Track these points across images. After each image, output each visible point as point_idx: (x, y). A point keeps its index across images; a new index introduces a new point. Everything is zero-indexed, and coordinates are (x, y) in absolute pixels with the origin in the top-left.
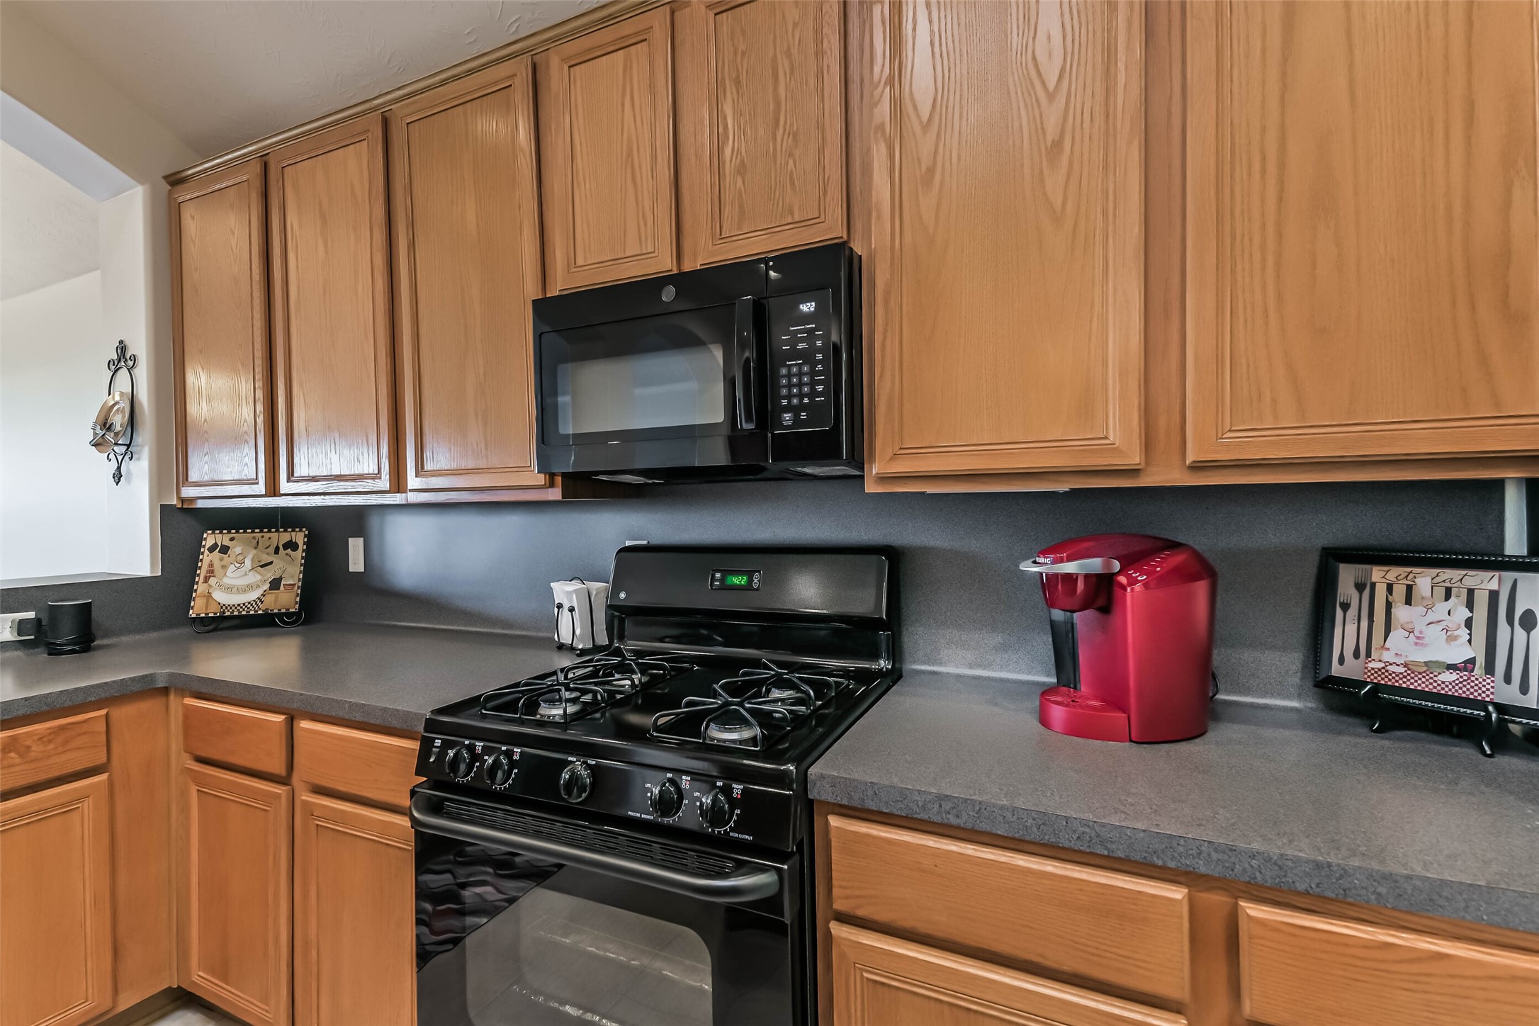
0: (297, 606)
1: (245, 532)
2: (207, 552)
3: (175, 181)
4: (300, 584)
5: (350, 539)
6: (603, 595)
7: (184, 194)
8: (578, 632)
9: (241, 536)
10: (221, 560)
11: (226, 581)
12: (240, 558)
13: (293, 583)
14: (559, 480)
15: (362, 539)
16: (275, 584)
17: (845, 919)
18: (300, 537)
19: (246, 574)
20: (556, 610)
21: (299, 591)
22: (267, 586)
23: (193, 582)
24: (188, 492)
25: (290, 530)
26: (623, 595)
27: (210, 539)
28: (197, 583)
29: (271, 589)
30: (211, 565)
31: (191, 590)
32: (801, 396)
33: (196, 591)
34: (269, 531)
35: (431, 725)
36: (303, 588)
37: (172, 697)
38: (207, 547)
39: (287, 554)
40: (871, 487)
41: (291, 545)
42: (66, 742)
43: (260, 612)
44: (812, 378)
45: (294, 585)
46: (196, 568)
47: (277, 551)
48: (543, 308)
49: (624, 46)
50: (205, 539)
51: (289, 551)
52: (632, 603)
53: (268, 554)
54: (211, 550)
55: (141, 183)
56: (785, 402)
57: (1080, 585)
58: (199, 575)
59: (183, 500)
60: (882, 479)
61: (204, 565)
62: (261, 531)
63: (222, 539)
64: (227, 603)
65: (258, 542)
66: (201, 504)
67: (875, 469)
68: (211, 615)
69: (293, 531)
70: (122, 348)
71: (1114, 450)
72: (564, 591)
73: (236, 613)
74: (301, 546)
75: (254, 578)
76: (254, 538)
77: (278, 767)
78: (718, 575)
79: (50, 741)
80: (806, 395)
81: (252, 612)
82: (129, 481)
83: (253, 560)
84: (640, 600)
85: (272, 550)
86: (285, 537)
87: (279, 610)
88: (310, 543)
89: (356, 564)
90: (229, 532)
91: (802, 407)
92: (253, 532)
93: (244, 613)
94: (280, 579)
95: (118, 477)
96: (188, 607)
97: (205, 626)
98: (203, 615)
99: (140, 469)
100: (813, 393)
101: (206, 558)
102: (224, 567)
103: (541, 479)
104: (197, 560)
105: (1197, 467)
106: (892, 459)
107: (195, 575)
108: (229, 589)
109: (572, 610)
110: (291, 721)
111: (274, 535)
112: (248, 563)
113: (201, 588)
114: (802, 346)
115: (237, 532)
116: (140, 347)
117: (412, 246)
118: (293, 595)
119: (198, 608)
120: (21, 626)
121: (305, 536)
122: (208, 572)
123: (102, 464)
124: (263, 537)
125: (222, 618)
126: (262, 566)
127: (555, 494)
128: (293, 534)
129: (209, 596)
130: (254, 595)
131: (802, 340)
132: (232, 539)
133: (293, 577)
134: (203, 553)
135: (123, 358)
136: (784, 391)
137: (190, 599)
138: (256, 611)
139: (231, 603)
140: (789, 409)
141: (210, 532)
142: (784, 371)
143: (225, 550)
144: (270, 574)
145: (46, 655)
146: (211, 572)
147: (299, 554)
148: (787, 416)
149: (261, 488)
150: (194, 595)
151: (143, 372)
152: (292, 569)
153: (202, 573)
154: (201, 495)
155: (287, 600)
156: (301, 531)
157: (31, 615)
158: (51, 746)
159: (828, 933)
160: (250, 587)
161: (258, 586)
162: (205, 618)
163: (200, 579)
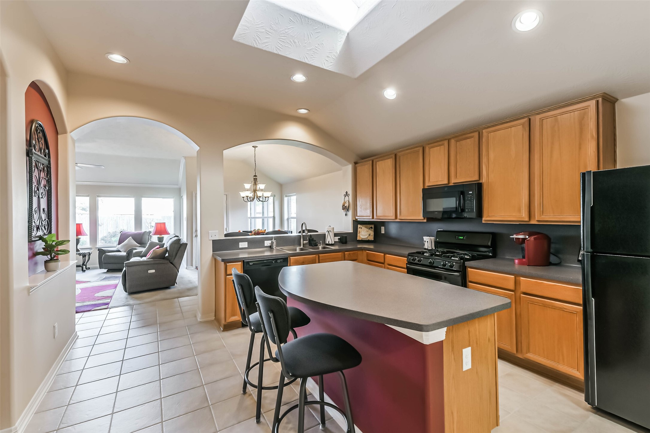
3: (356, 163)
5: (382, 227)
6: (434, 239)
7: (357, 165)
8: (429, 246)
9: (364, 225)
11: (362, 234)
14: (426, 218)
15: (384, 227)
16: (370, 235)
17: (471, 282)
19: (365, 233)
20: (424, 242)
22: (368, 235)
23: (357, 234)
26: (438, 240)
30: (359, 231)
31: (357, 235)
32: (469, 207)
35: (409, 255)
36: (374, 236)
37: (364, 251)
39: (371, 230)
40: (483, 222)
41: (371, 228)
44: (471, 204)
45: (372, 235)
46: (357, 231)
47: (369, 229)
48: (424, 190)
49: (440, 145)
52: (439, 241)
54: (359, 228)
55: (351, 164)
56: (466, 208)
57: (521, 239)
59: (356, 219)
60: (485, 221)
61: (358, 231)
63: (361, 226)
64: (362, 238)
65: (366, 227)
66: (358, 220)
67: (483, 219)
70: (347, 192)
71: (523, 218)
72: (426, 238)
73: (364, 240)
77: (382, 261)
78: (457, 237)
80: (470, 207)
82: (347, 216)
84: (441, 241)
86: (371, 226)
87: (371, 240)
88: (375, 228)
89: (383, 232)
91: (469, 209)
95: (346, 215)
96: (357, 238)
97: (359, 242)
99: (350, 213)
100: (471, 207)
101: (359, 229)
102: (361, 231)
103: (423, 218)
104: (357, 230)
105: (538, 221)
106: (486, 217)
107: (357, 232)
108: (362, 235)
109: (428, 242)
110: (384, 255)
111: (369, 226)
112: (365, 231)
113: (358, 235)
114: (469, 199)
116: (350, 192)
117: (400, 177)
120: (339, 239)
121: (374, 226)
123: (343, 212)
124: (367, 225)
125: (362, 240)
126: (367, 231)
127: (425, 221)
129: (360, 236)
130: (366, 237)
131: (469, 198)
135: (347, 194)
136: (466, 206)
137: (357, 237)
138: (367, 240)
140: (467, 209)
141: (359, 225)
142: (466, 203)
143: (361, 228)
144: (369, 233)
145: (342, 244)
147: (373, 229)
148: (467, 210)
149: (371, 217)
151: (351, 197)
152: (372, 233)
153: (358, 232)
154: (359, 219)
155: (372, 238)
157: (339, 237)
159: (468, 283)
160: (366, 235)
162: (360, 240)
163: (358, 233)
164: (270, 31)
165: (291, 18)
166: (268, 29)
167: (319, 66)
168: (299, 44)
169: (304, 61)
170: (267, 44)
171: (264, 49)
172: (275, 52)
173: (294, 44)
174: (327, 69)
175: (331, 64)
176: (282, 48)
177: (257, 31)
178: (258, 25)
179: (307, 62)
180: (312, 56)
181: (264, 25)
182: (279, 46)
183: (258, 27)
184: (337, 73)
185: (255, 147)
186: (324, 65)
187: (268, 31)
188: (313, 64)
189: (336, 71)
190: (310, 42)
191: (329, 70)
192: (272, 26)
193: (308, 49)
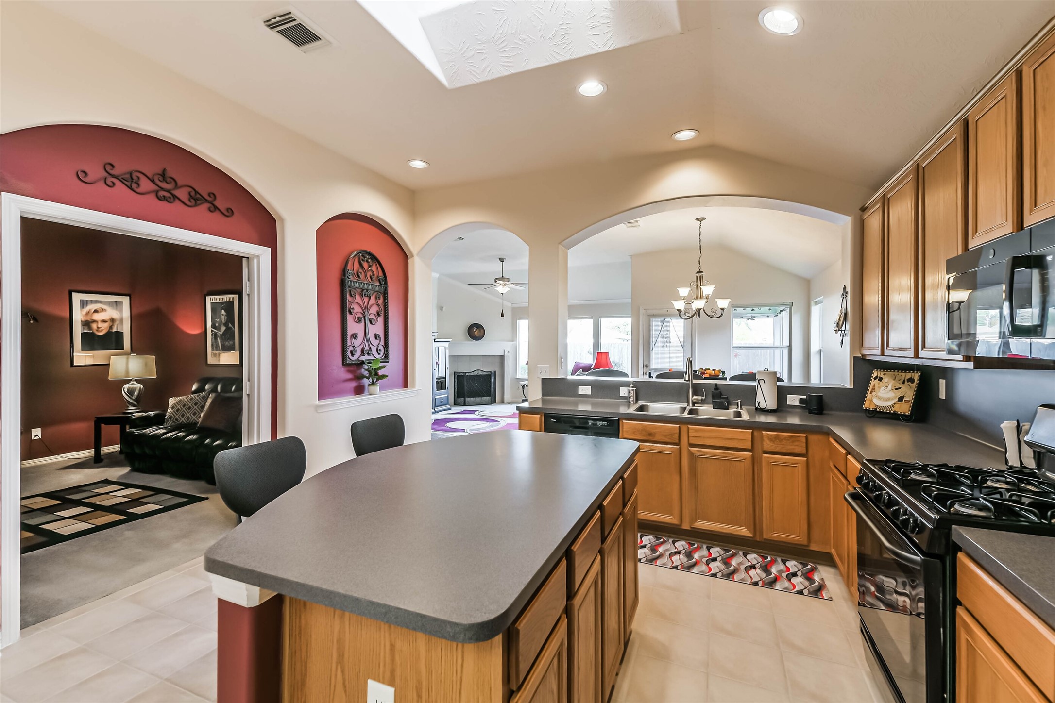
0: (909, 412)
1: (891, 371)
2: (873, 380)
4: (913, 401)
5: (941, 380)
8: (1008, 454)
9: (889, 373)
10: (879, 384)
11: (880, 394)
12: (887, 384)
13: (909, 400)
15: (944, 381)
16: (901, 399)
18: (916, 376)
19: (888, 392)
21: (912, 405)
22: (897, 400)
23: (865, 393)
24: (865, 352)
25: (911, 372)
27: (875, 374)
28: (867, 393)
29: (898, 401)
30: (874, 386)
33: (866, 397)
34: (902, 372)
36: (914, 403)
37: (829, 436)
38: (874, 377)
39: (908, 385)
41: (911, 380)
42: (793, 442)
43: (892, 412)
45: (910, 401)
46: (868, 386)
47: (904, 383)
50: (873, 373)
51: (909, 383)
53: (899, 383)
54: (875, 379)
58: (869, 390)
59: (863, 355)
61: (871, 385)
62: (898, 372)
63: (880, 374)
64: (878, 405)
65: (896, 377)
66: (869, 358)
68: (871, 409)
69: (913, 372)
73: (881, 410)
74: (916, 381)
75: (891, 394)
76: (894, 375)
79: (788, 440)
81: (888, 411)
82: (845, 346)
83: (892, 386)
85: (901, 381)
86: (909, 376)
87: (901, 413)
88: (920, 380)
89: (942, 394)
90: (884, 371)
92: (894, 372)
93: (885, 411)
94: (903, 397)
96: (863, 404)
97: (870, 414)
98: (868, 409)
99: (848, 341)
101: (873, 382)
102: (879, 388)
104: (869, 383)
107: (867, 390)
108: (880, 398)
109: (1004, 439)
110: (846, 454)
111: (904, 374)
112: (890, 387)
113: (869, 396)
115: (887, 371)
118: (909, 406)
119: (867, 405)
120: (801, 401)
121: (919, 376)
122: (872, 389)
124: (898, 374)
125: (876, 411)
126: (896, 389)
128: (913, 374)
129: (871, 400)
130: (890, 403)
132: (884, 375)
133: (909, 397)
134: (871, 380)
137: (864, 400)
138: (890, 411)
139: (880, 405)
141: (876, 370)
143: (881, 379)
144: (899, 393)
145: (808, 413)
146: (874, 389)
147: (914, 385)
150: (866, 399)
152: (909, 393)
153: (870, 389)
154: (869, 354)
155: (905, 409)
156: (917, 373)
157: (804, 397)
158: (788, 442)
160: (889, 399)
161: (893, 399)
162: (869, 410)
163: (869, 392)
164: (480, 48)
165: (494, 8)
166: (477, 47)
167: (587, 54)
168: (531, 38)
169: (556, 61)
170: (489, 69)
171: (489, 78)
172: (506, 73)
173: (524, 44)
174: (606, 49)
175: (609, 35)
176: (511, 60)
177: (466, 58)
178: (462, 49)
179: (563, 59)
180: (565, 43)
181: (468, 45)
182: (505, 62)
183: (464, 53)
184: (630, 46)
185: (700, 220)
186: (595, 47)
187: (478, 50)
188: (574, 56)
189: (626, 44)
190: (546, 24)
191: (610, 49)
192: (479, 38)
193: (550, 38)
